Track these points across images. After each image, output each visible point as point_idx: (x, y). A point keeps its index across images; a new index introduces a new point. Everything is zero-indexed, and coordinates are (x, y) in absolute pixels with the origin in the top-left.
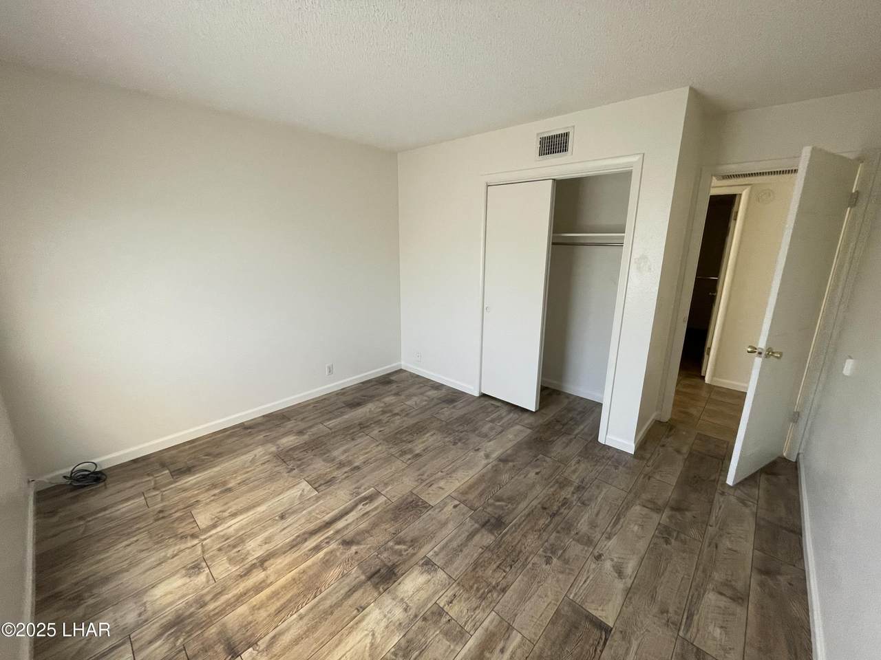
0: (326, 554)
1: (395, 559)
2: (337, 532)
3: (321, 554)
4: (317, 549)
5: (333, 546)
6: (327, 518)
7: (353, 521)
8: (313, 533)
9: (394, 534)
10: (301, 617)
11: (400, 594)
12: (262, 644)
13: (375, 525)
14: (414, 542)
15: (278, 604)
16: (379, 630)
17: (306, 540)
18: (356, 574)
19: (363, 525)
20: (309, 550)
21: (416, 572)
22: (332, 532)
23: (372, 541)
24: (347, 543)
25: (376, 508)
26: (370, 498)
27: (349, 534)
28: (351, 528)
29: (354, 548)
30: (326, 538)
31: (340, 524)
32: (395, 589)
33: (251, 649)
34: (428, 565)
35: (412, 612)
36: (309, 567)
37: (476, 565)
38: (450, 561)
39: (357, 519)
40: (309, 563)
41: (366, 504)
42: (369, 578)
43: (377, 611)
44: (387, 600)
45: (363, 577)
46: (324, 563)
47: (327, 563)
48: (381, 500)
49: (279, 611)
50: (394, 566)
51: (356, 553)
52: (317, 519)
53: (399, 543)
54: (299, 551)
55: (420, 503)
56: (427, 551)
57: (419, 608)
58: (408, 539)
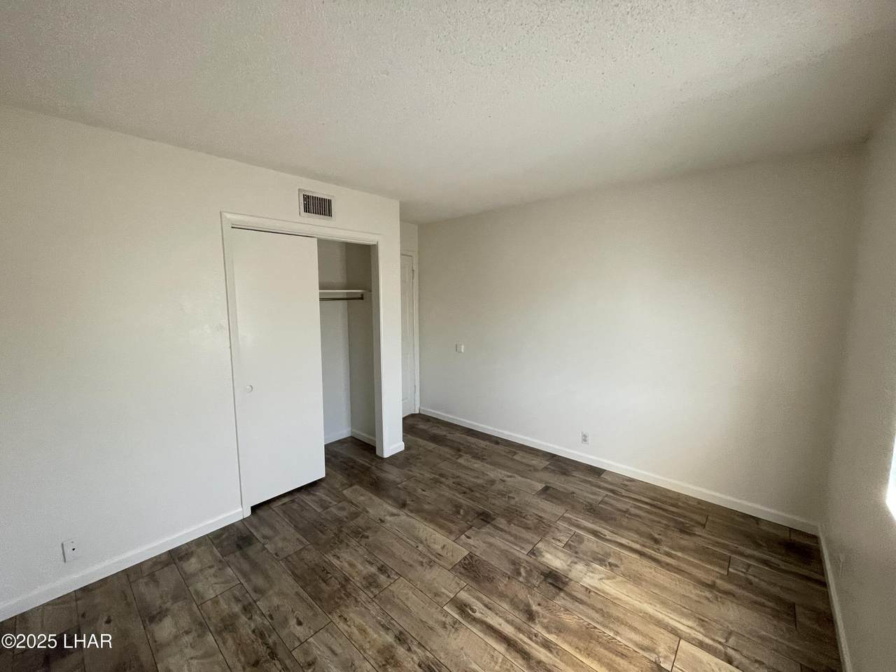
0: (549, 632)
1: (535, 574)
2: (519, 629)
3: (552, 638)
4: (547, 645)
5: (538, 628)
6: (500, 648)
7: (500, 617)
8: (526, 656)
9: (509, 578)
10: (617, 633)
11: (566, 567)
12: (653, 657)
13: (502, 596)
14: (515, 563)
15: (618, 659)
16: (597, 576)
17: (539, 662)
18: (561, 600)
19: (506, 606)
20: (551, 651)
21: (544, 560)
22: (521, 636)
23: (523, 594)
24: (531, 616)
25: (478, 599)
26: (463, 608)
27: (519, 618)
28: (511, 617)
29: (535, 608)
30: (531, 639)
31: (508, 630)
32: (564, 570)
33: (662, 665)
34: (532, 553)
35: (576, 560)
36: (570, 644)
37: (527, 528)
38: (528, 542)
39: (497, 614)
40: (566, 647)
41: (472, 609)
42: (561, 589)
43: (584, 579)
44: (572, 575)
45: (562, 594)
46: (560, 631)
47: (560, 629)
48: (464, 596)
49: (623, 656)
50: (542, 573)
51: (539, 605)
52: (505, 660)
53: (519, 574)
54: (557, 665)
55: (467, 562)
56: (522, 554)
57: (571, 556)
58: (512, 567)
